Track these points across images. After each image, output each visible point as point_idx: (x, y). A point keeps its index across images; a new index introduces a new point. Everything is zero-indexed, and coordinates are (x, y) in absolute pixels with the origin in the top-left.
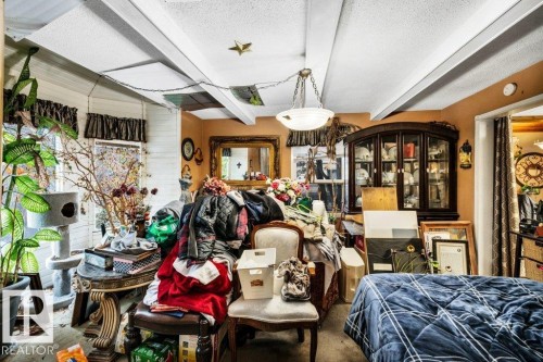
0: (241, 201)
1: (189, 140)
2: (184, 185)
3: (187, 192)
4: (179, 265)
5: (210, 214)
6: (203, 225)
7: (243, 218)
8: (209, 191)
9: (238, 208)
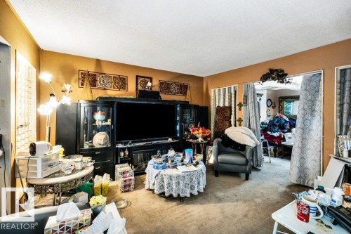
0: (287, 119)
1: (270, 100)
2: (269, 116)
3: (269, 118)
4: (269, 133)
5: (278, 122)
6: (275, 125)
7: (288, 124)
8: (277, 117)
9: (286, 122)
